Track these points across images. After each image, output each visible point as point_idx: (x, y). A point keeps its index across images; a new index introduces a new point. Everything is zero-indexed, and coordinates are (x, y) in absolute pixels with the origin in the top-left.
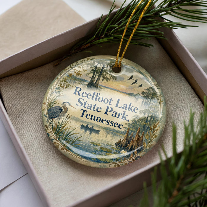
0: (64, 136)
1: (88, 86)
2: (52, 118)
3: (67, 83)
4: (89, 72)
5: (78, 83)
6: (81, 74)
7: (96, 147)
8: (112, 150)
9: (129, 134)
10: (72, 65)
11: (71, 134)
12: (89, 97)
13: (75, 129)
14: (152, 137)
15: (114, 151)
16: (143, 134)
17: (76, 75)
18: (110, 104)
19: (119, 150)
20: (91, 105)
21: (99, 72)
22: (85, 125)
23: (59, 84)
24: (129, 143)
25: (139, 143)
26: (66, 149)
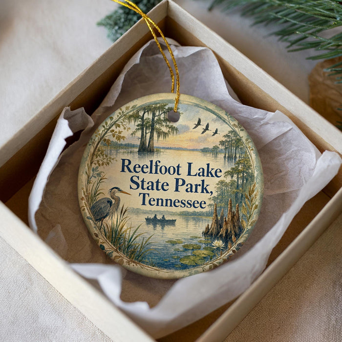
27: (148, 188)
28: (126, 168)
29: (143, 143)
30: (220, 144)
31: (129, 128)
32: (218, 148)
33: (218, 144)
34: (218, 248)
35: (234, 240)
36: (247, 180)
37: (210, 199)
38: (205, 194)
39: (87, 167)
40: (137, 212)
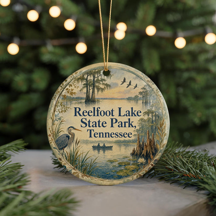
0: (80, 163)
1: (85, 104)
2: (63, 148)
3: (64, 106)
4: (82, 88)
5: (75, 103)
6: (74, 93)
7: (114, 164)
8: (130, 162)
9: (140, 140)
10: (63, 85)
11: (86, 158)
12: (90, 114)
13: (88, 152)
14: (162, 136)
15: (132, 162)
16: (153, 136)
17: (70, 95)
18: (113, 115)
19: (136, 159)
20: (96, 122)
21: (91, 85)
22: (96, 145)
23: (57, 110)
24: (143, 149)
25: (152, 147)
26: (86, 176)
27: (93, 126)
28: (77, 113)
29: (88, 97)
30: (139, 94)
31: (78, 87)
32: (138, 96)
33: (137, 94)
34: (142, 164)
35: (152, 158)
36: (158, 117)
37: (134, 131)
38: (131, 128)
39: (51, 114)
40: (86, 142)
